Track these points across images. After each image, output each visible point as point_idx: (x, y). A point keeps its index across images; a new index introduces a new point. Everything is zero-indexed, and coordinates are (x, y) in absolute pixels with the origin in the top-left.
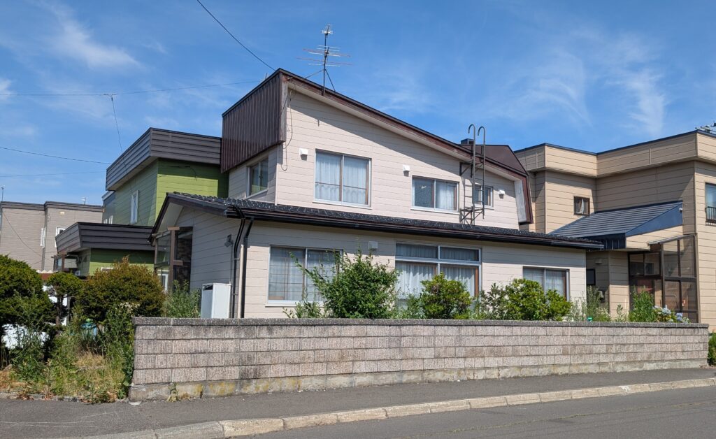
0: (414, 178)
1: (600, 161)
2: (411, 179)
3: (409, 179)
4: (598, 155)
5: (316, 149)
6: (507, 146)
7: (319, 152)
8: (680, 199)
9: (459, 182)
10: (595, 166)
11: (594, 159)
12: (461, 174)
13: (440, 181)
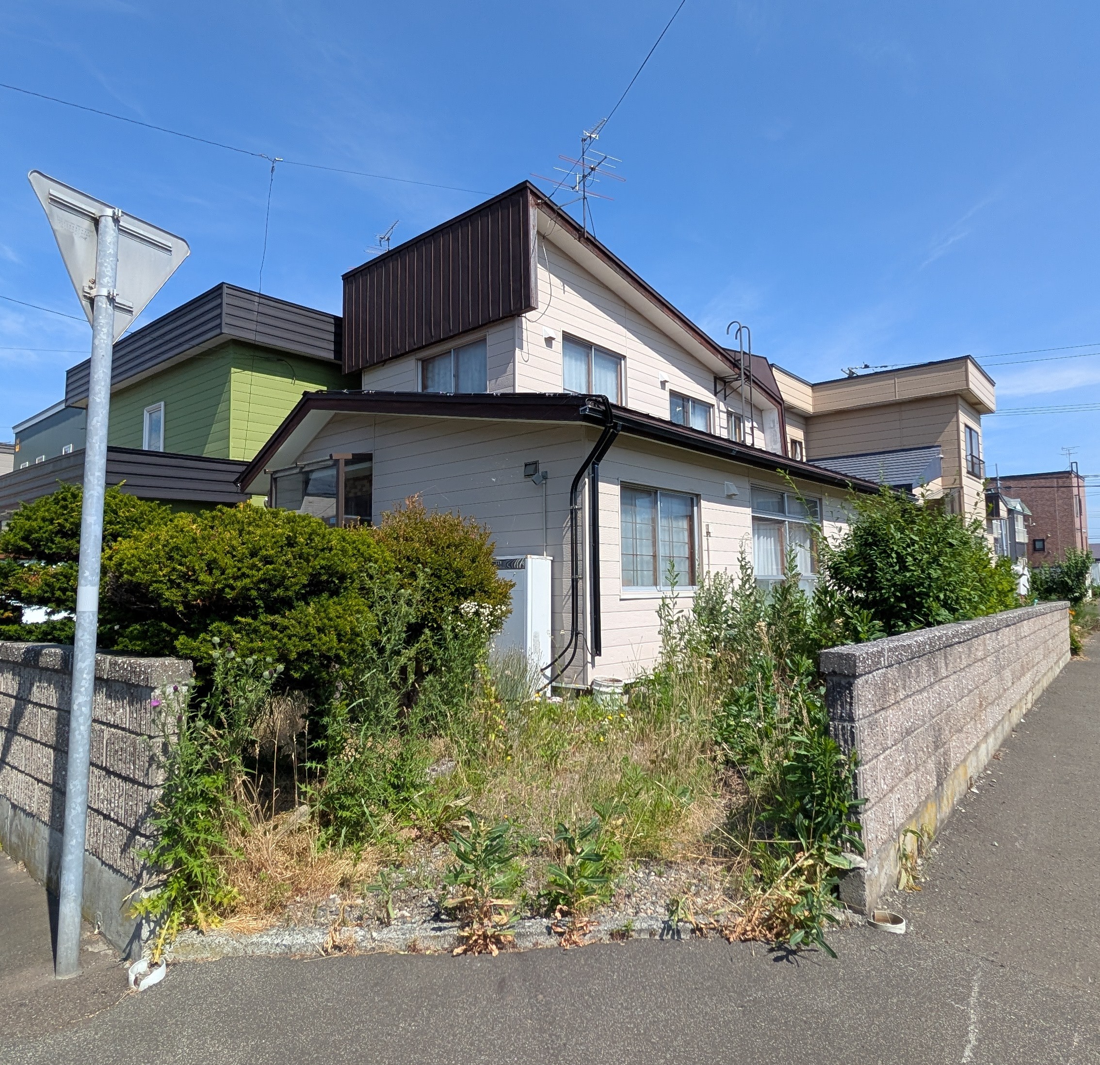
0: (673, 394)
1: (818, 394)
2: (668, 393)
3: (666, 395)
4: (813, 386)
5: (563, 331)
6: (765, 358)
7: (568, 338)
8: (936, 444)
9: (713, 406)
10: (810, 401)
11: (809, 390)
12: (716, 394)
13: (695, 401)
